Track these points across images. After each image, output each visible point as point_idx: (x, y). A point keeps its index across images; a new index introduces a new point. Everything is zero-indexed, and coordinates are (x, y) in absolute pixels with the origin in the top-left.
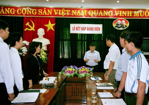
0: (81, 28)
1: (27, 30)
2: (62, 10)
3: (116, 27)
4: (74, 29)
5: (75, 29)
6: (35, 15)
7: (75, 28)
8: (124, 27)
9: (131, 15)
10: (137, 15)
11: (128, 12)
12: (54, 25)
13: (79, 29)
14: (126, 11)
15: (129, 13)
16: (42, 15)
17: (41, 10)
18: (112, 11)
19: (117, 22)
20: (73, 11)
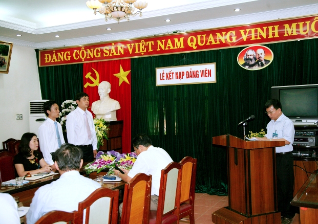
0: (174, 75)
1: (88, 86)
2: (141, 44)
3: (245, 65)
4: (163, 76)
5: (165, 78)
6: (99, 58)
7: (165, 75)
8: (262, 63)
9: (277, 35)
10: (292, 33)
11: (270, 28)
12: (128, 72)
13: (171, 77)
14: (265, 28)
15: (273, 31)
16: (109, 57)
18: (234, 32)
19: (245, 55)
20: (159, 42)
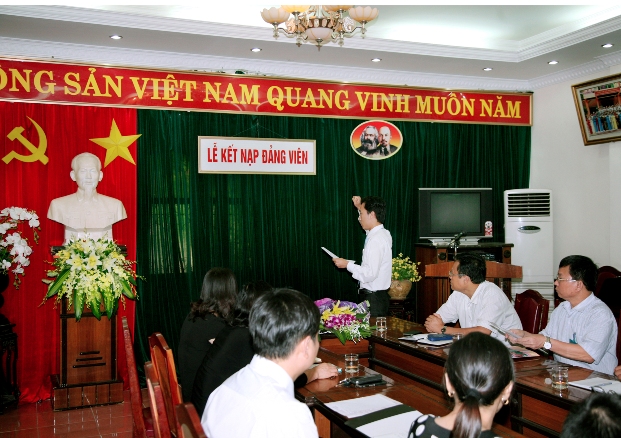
0: (239, 154)
1: (14, 160)
3: (361, 149)
4: (215, 155)
5: (219, 157)
6: (49, 96)
7: (219, 153)
8: (386, 149)
9: (406, 110)
10: (426, 110)
11: (399, 97)
13: (232, 158)
14: (392, 95)
15: (403, 103)
16: (80, 98)
17: (77, 76)
18: (346, 93)
19: (363, 134)
20: (208, 85)
